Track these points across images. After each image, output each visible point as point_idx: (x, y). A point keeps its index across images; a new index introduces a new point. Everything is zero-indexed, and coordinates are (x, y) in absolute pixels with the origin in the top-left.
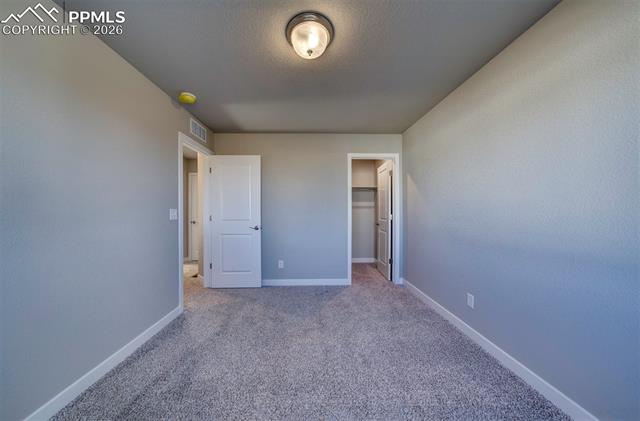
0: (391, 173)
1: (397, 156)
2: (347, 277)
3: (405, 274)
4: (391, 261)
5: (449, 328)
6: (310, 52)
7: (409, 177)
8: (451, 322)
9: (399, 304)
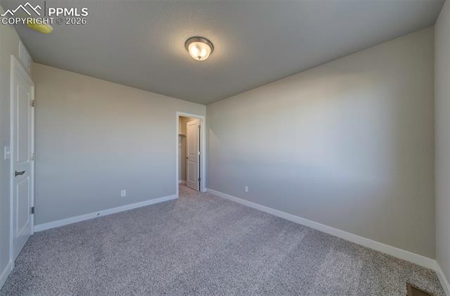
0: (200, 127)
1: (203, 118)
2: (175, 193)
3: (207, 186)
4: (200, 179)
5: (238, 205)
6: (200, 57)
7: (210, 130)
8: (238, 202)
9: (212, 201)
